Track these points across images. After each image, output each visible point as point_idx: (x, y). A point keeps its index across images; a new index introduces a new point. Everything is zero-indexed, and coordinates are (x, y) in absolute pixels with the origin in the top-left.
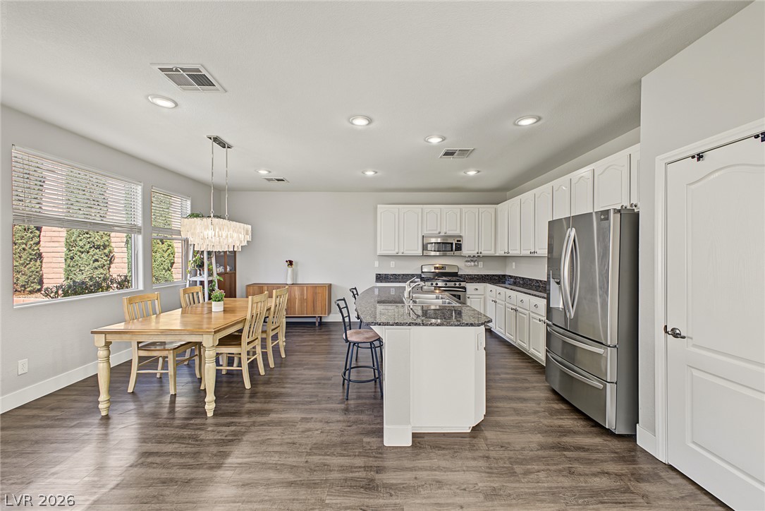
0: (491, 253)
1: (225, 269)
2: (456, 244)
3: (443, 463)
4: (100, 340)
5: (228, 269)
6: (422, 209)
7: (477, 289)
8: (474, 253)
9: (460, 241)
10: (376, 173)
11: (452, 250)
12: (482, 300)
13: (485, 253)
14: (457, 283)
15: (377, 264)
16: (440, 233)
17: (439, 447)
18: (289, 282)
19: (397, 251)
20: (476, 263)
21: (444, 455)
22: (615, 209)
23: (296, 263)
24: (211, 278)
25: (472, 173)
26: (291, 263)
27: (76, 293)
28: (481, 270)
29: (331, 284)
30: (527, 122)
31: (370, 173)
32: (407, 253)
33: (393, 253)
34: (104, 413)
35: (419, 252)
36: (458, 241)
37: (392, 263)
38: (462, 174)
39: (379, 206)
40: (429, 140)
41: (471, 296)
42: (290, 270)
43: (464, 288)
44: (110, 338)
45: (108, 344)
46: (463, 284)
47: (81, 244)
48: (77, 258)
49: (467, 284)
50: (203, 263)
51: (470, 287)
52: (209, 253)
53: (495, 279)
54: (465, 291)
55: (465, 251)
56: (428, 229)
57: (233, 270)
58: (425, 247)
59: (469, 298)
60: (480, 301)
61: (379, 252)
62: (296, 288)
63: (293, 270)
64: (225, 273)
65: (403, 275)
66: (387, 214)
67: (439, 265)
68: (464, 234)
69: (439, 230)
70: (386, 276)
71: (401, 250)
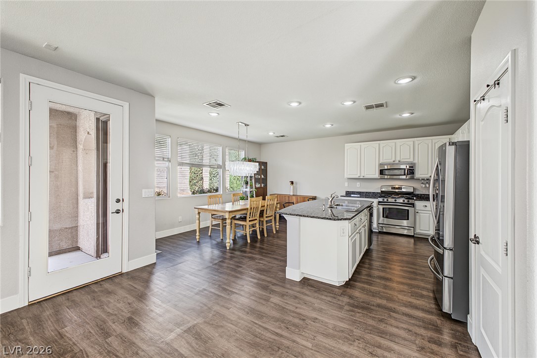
2: (408, 169)
3: (307, 292)
4: (197, 211)
5: (262, 186)
6: (378, 144)
7: (426, 206)
8: (427, 176)
9: (413, 167)
10: (332, 125)
11: (405, 175)
12: (431, 216)
14: (407, 200)
15: (346, 184)
16: (394, 161)
17: (312, 286)
18: (291, 194)
19: (359, 175)
21: (311, 289)
23: (296, 184)
24: (251, 190)
25: (405, 115)
26: (292, 183)
27: (200, 193)
29: (316, 197)
30: (405, 81)
31: (328, 126)
32: (367, 176)
33: (357, 177)
34: (198, 240)
35: (377, 175)
36: (410, 167)
37: (358, 184)
38: (398, 116)
39: (346, 145)
40: (344, 104)
41: (420, 211)
42: (292, 187)
43: (413, 204)
44: (200, 211)
45: (199, 213)
46: (412, 201)
47: (214, 173)
48: (212, 180)
49: (416, 201)
50: (247, 182)
51: (419, 204)
52: (251, 177)
54: (414, 207)
55: (418, 174)
56: (384, 159)
57: (266, 186)
58: (382, 172)
59: (417, 212)
60: (429, 216)
61: (346, 176)
62: (294, 197)
63: (294, 187)
64: (261, 187)
65: (366, 192)
66: (351, 149)
67: (397, 186)
68: (416, 161)
69: (393, 159)
70: (354, 193)
71: (362, 175)
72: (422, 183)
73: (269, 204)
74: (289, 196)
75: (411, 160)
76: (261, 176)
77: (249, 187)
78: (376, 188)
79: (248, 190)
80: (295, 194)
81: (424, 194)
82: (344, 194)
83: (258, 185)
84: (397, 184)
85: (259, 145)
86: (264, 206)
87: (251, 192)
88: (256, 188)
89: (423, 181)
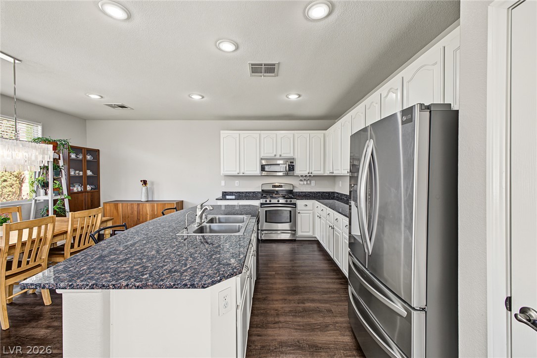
0: (321, 173)
1: (85, 188)
2: (289, 165)
5: (88, 189)
6: (260, 134)
7: (306, 205)
8: (305, 173)
9: (293, 163)
10: (203, 97)
11: (285, 171)
12: (311, 215)
13: (315, 173)
14: (289, 200)
15: (223, 183)
16: (275, 156)
18: (144, 199)
19: (238, 171)
20: (309, 182)
22: (421, 105)
23: (152, 183)
24: (58, 197)
25: (293, 97)
26: (145, 182)
28: (314, 188)
29: (183, 201)
31: (197, 97)
32: (247, 173)
33: (235, 173)
35: (258, 171)
36: (291, 163)
37: (237, 182)
39: (222, 132)
41: (300, 212)
42: (144, 188)
43: (295, 204)
46: (293, 201)
49: (298, 201)
50: (47, 183)
51: (300, 203)
53: (325, 196)
54: (296, 207)
55: (298, 171)
56: (265, 152)
57: (97, 188)
58: (263, 168)
59: (299, 213)
60: (309, 216)
61: (222, 173)
62: (148, 205)
63: (147, 189)
64: (85, 191)
65: (246, 192)
66: (229, 139)
67: (277, 184)
68: (296, 157)
69: (275, 153)
70: (231, 193)
71: (242, 171)
72: (301, 180)
73: (78, 226)
74: (139, 203)
75: (291, 155)
76: (85, 173)
77: (50, 191)
78: (256, 186)
79: (50, 197)
80: (150, 199)
81: (302, 192)
82: (220, 195)
83: (77, 188)
84: (277, 181)
85: (81, 120)
86: (66, 232)
87: (55, 202)
88: (70, 193)
89: (301, 178)
